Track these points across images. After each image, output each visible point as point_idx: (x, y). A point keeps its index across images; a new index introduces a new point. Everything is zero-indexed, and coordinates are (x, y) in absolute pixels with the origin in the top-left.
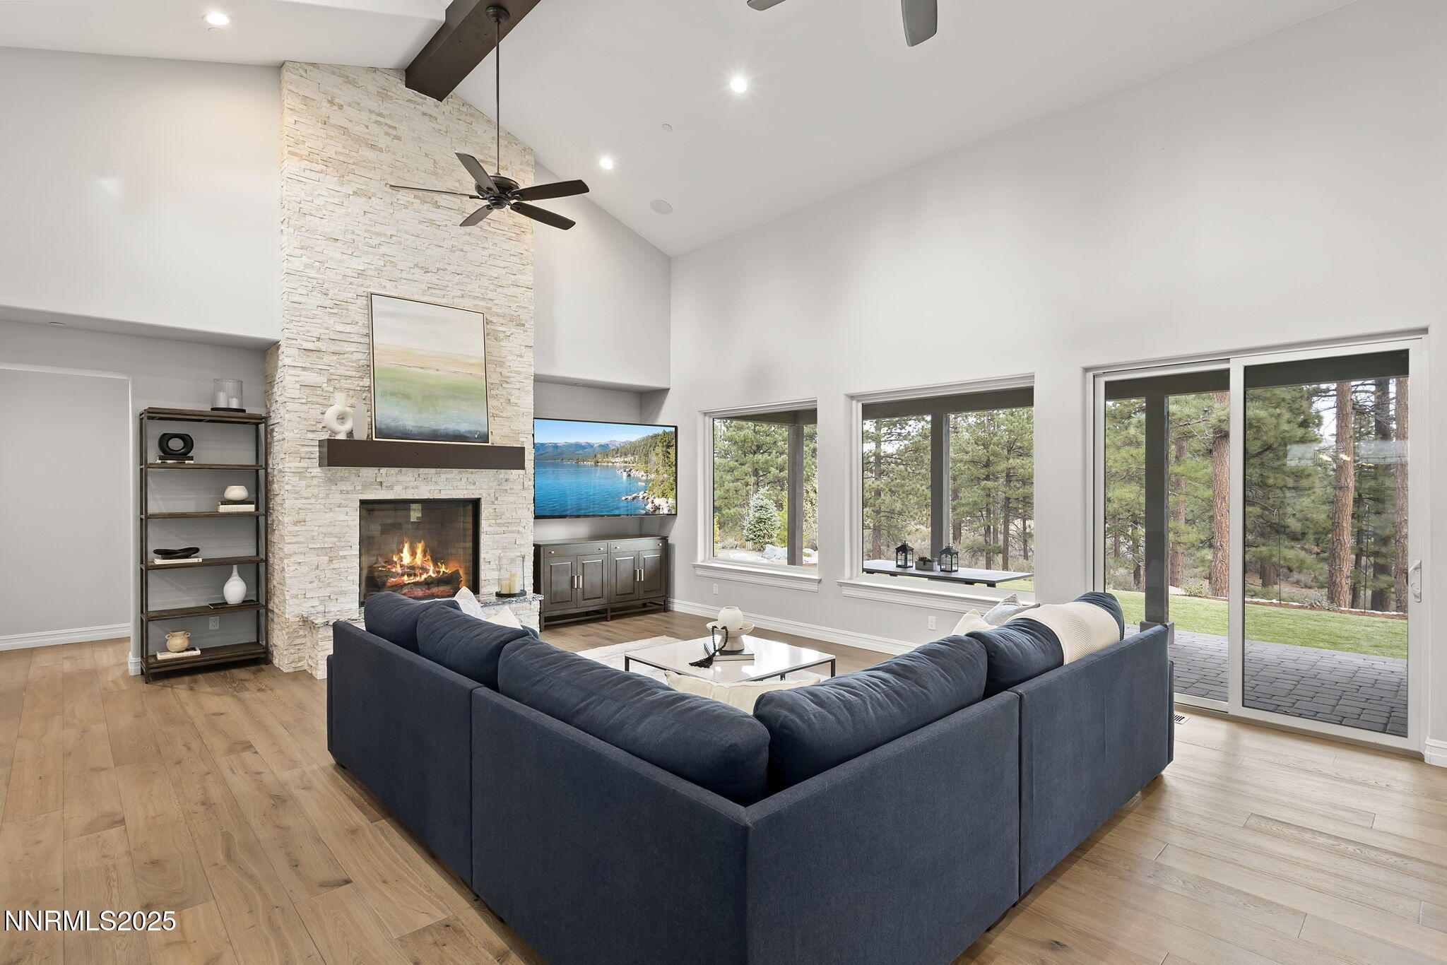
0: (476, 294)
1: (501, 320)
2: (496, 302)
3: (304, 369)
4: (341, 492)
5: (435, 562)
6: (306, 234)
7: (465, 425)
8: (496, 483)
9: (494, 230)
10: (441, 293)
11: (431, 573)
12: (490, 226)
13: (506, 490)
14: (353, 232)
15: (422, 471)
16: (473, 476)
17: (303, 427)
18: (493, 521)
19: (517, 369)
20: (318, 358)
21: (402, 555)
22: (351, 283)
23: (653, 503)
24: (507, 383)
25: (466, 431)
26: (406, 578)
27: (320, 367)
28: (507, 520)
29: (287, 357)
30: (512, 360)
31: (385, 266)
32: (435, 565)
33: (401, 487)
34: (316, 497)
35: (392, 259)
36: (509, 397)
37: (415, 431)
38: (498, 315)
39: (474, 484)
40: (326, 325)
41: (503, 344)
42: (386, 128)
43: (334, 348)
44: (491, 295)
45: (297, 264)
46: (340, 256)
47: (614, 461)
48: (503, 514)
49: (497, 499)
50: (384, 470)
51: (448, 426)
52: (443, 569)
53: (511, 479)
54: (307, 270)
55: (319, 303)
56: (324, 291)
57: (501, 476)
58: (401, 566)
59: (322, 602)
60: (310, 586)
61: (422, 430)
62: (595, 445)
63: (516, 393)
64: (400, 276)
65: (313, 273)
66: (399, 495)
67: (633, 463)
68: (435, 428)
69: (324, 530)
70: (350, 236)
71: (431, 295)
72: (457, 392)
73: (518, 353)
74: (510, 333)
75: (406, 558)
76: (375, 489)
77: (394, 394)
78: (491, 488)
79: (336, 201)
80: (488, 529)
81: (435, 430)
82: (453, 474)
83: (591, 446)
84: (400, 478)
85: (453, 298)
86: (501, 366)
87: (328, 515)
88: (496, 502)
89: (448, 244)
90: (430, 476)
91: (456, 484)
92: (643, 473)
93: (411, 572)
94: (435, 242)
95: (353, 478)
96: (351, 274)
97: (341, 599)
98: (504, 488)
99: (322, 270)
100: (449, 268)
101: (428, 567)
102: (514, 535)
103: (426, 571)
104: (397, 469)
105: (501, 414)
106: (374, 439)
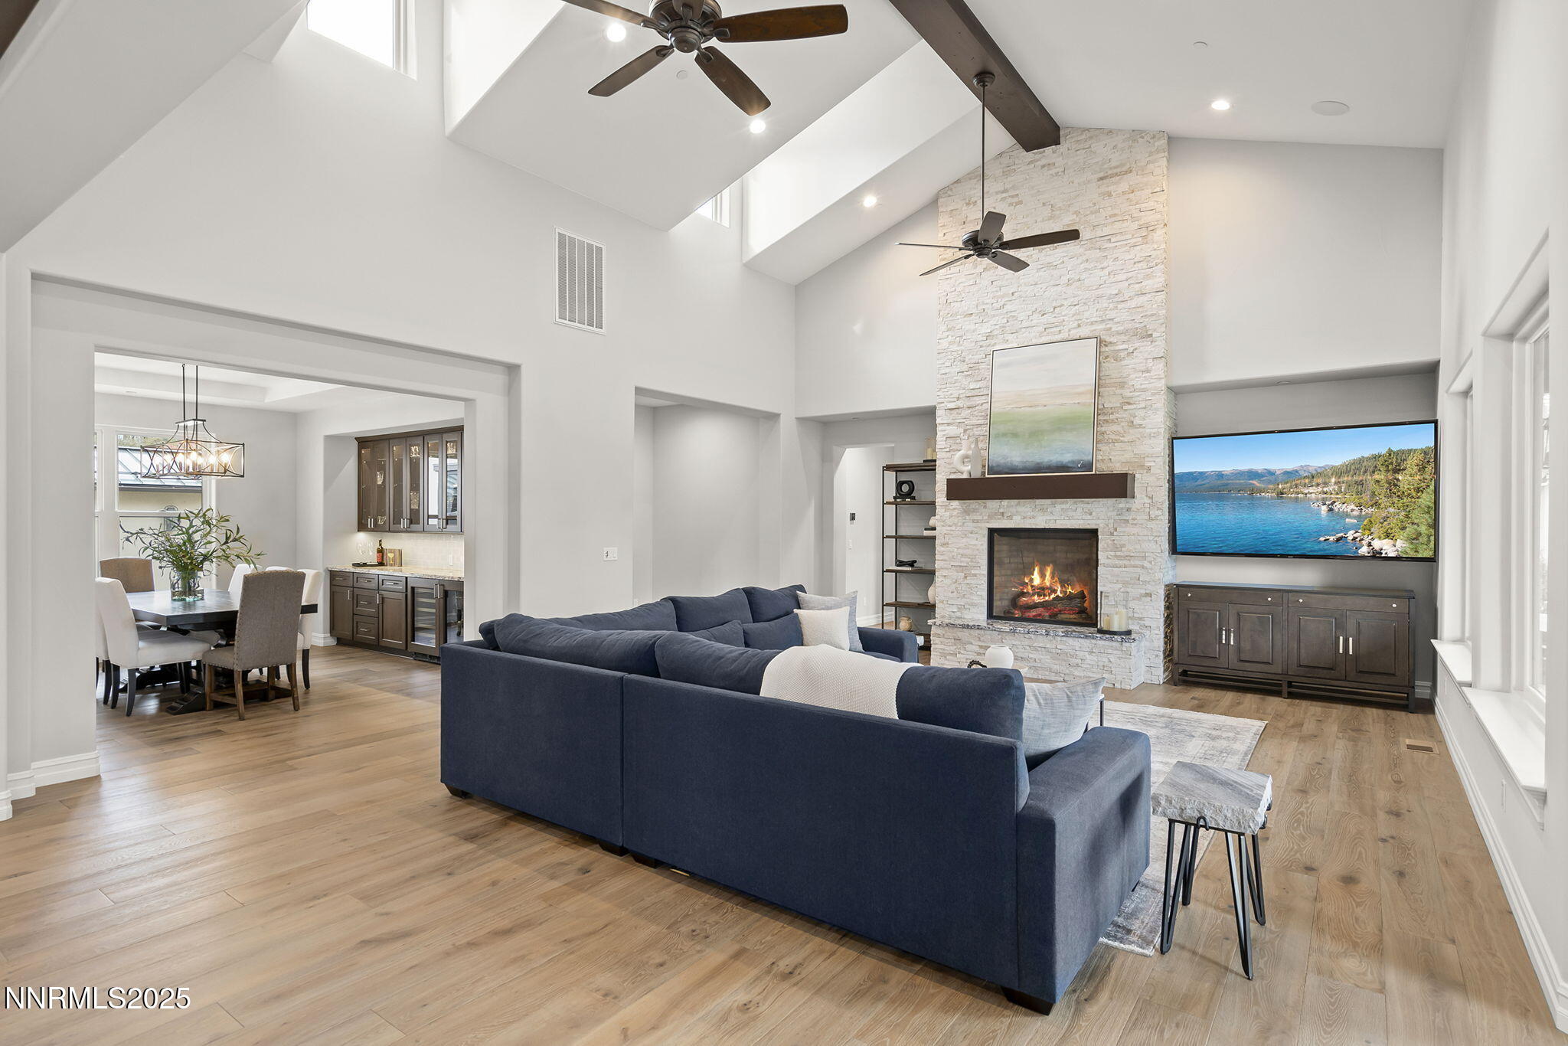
0: (1093, 319)
1: (1123, 338)
2: (1116, 320)
3: (948, 424)
4: (973, 521)
5: (1063, 583)
6: (951, 318)
7: (1069, 455)
8: (1115, 513)
9: (1115, 244)
10: (1057, 329)
11: (1059, 593)
12: (1110, 242)
13: (1128, 521)
14: (983, 304)
15: (1038, 501)
16: (1089, 506)
17: (947, 470)
18: (1112, 554)
19: (1143, 386)
20: (957, 413)
21: (1033, 577)
22: (981, 347)
23: (1369, 545)
24: (1129, 404)
25: (1069, 462)
26: (1036, 597)
27: (959, 421)
28: (1128, 554)
29: (941, 417)
30: (1136, 377)
31: (1008, 322)
32: (1062, 586)
33: (1019, 517)
34: (956, 525)
35: (1013, 314)
36: (1132, 419)
37: (1021, 466)
38: (1118, 333)
39: (1091, 514)
40: (963, 386)
41: (1124, 363)
42: (1010, 200)
43: (969, 404)
44: (1111, 314)
45: (944, 344)
46: (973, 327)
47: (1306, 491)
48: (1123, 546)
49: (1116, 530)
50: (1005, 502)
51: (1052, 458)
52: (1070, 590)
53: (1133, 508)
54: (951, 346)
55: (958, 370)
56: (962, 359)
57: (1121, 506)
58: (1032, 586)
59: (959, 609)
60: (951, 595)
61: (1027, 464)
62: (1278, 473)
63: (1141, 413)
64: (1020, 326)
65: (954, 347)
66: (1019, 524)
67: (1337, 494)
68: (1039, 461)
69: (961, 551)
70: (981, 307)
71: (1048, 335)
72: (1064, 424)
73: (1143, 369)
74: (1132, 348)
75: (1037, 580)
76: (998, 519)
77: (1004, 435)
78: (1109, 518)
79: (971, 282)
80: (1107, 561)
81: (1038, 464)
82: (1069, 503)
83: (1271, 473)
84: (1020, 509)
85: (1069, 331)
86: (1122, 387)
87: (964, 540)
88: (1115, 533)
89: (1064, 279)
90: (1045, 507)
91: (1071, 514)
92: (1353, 507)
93: (1041, 590)
94: (1052, 283)
95: (982, 510)
96: (982, 339)
97: (973, 610)
98: (1125, 518)
99: (961, 342)
100: (1065, 303)
101: (1056, 588)
102: (1139, 570)
103: (1055, 591)
104: (1016, 501)
105: (1122, 439)
106: (987, 476)
